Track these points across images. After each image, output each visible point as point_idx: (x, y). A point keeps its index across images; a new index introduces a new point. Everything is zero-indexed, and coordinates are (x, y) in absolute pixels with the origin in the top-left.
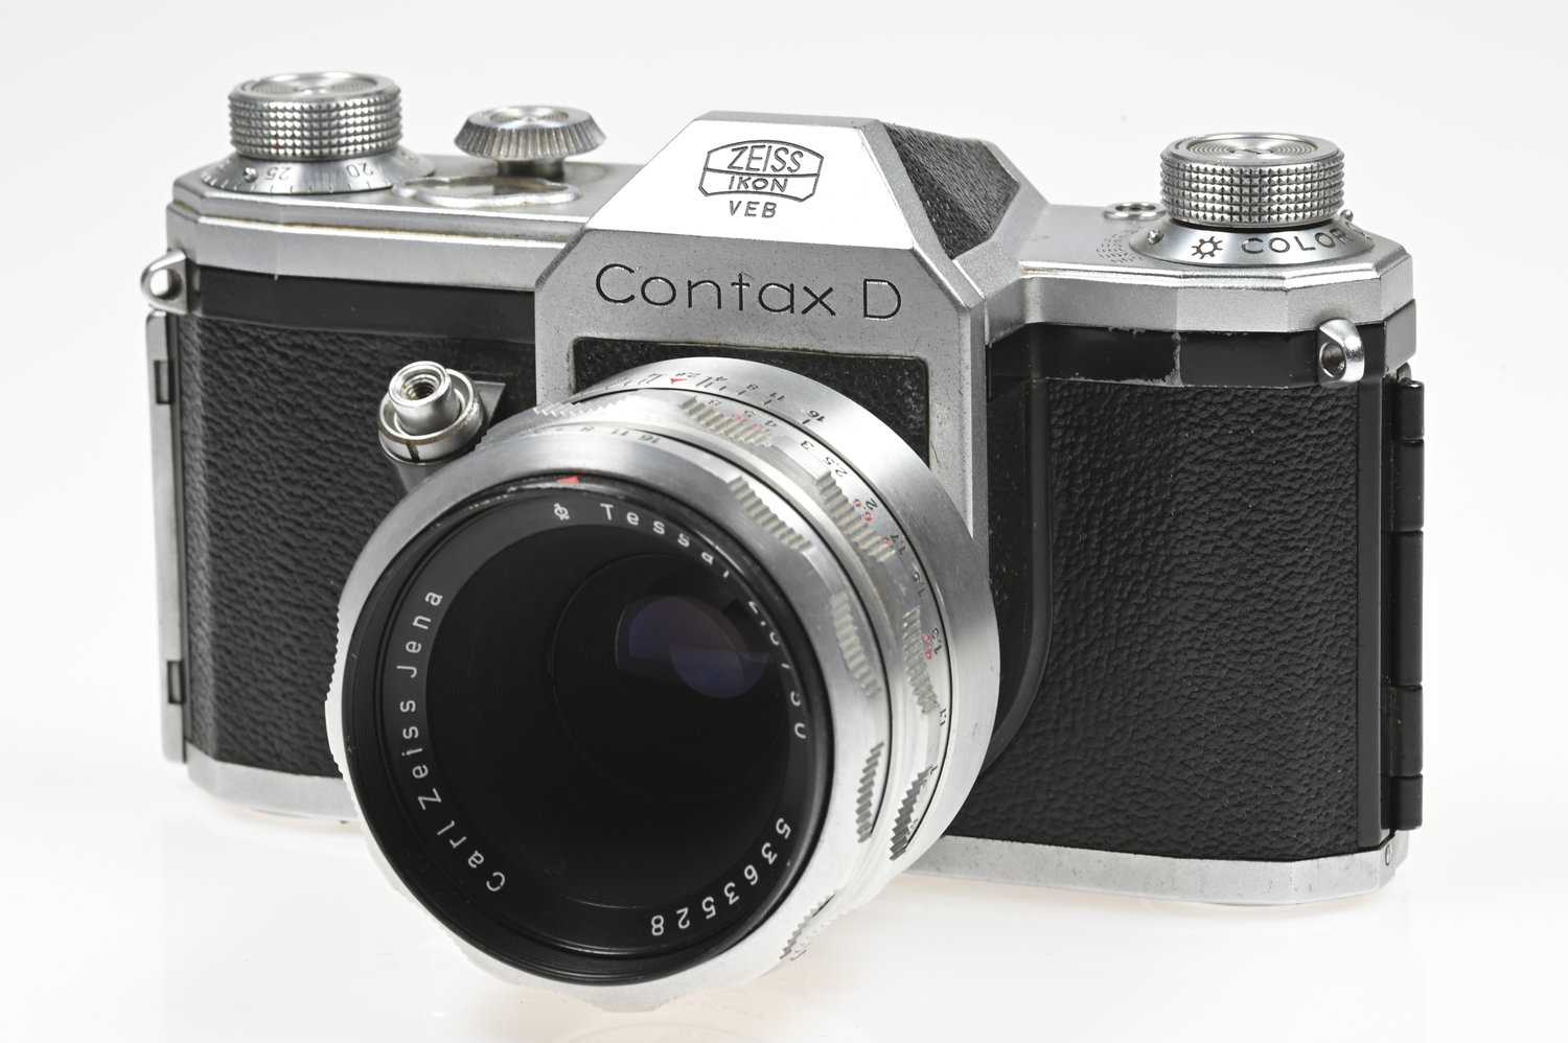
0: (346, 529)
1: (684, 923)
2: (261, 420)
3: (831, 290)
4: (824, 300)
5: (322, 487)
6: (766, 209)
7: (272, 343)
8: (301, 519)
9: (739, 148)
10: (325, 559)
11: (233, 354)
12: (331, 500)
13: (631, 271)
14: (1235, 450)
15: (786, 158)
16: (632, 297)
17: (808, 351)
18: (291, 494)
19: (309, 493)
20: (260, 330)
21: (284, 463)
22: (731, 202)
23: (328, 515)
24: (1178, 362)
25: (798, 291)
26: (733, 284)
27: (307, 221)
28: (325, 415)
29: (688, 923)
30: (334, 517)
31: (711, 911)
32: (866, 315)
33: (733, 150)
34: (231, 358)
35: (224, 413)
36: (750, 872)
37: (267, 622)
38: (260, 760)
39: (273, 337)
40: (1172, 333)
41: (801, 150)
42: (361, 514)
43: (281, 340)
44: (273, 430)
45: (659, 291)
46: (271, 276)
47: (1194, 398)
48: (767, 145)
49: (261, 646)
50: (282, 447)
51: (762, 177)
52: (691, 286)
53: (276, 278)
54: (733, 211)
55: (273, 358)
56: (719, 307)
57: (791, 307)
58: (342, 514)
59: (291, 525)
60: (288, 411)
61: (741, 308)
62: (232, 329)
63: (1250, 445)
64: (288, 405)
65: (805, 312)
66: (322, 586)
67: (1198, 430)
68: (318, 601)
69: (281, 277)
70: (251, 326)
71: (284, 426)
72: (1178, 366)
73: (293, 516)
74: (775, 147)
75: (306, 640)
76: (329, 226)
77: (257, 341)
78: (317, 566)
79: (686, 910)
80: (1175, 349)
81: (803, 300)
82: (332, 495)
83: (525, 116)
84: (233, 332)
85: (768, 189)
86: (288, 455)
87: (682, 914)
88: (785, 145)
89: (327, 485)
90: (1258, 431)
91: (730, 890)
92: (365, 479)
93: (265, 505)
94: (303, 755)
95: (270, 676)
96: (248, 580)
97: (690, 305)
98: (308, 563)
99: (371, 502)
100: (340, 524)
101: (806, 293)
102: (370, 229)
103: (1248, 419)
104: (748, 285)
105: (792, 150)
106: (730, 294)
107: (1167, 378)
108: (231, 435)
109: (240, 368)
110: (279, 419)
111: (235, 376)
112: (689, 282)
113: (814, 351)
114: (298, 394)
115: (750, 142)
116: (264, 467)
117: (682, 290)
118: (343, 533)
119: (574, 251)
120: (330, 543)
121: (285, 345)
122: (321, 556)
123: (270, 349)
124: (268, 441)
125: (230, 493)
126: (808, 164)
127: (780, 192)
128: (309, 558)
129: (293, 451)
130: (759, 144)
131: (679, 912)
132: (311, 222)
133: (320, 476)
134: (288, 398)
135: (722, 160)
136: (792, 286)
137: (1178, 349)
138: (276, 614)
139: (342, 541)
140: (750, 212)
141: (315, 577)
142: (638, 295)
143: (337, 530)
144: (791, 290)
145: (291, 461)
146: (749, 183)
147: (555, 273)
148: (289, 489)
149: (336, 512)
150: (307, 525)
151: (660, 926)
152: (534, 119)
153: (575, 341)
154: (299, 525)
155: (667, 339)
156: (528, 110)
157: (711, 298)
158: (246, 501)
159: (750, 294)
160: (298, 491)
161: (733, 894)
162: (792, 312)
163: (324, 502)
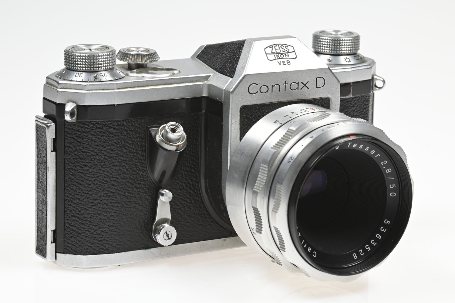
0: (131, 177)
1: (362, 254)
2: (105, 149)
3: (308, 82)
4: (306, 85)
5: (124, 166)
6: (288, 63)
7: (111, 126)
8: (118, 177)
9: (271, 47)
10: (124, 187)
11: (96, 131)
12: (127, 169)
13: (257, 85)
14: (359, 112)
15: (284, 48)
16: (257, 92)
17: (301, 99)
18: (115, 170)
19: (121, 168)
20: (106, 122)
21: (113, 161)
22: (278, 62)
23: (126, 174)
24: (352, 90)
25: (300, 83)
26: (284, 84)
27: (123, 87)
28: (126, 144)
29: (363, 253)
30: (128, 174)
31: (369, 249)
32: (316, 87)
33: (270, 48)
34: (95, 132)
35: (92, 149)
36: (378, 236)
37: (105, 210)
38: (99, 252)
39: (111, 124)
40: (350, 83)
41: (287, 46)
42: (136, 172)
43: (114, 124)
44: (110, 152)
45: (264, 89)
46: (114, 105)
47: (352, 100)
48: (278, 45)
49: (103, 217)
50: (113, 156)
51: (281, 54)
52: (272, 86)
53: (116, 105)
54: (280, 64)
55: (110, 130)
56: (280, 91)
57: (298, 88)
58: (130, 173)
59: (114, 179)
60: (115, 145)
61: (285, 91)
62: (96, 123)
63: (362, 110)
64: (115, 143)
65: (301, 89)
66: (123, 195)
67: (352, 108)
68: (122, 200)
69: (117, 105)
70: (103, 121)
71: (114, 150)
72: (352, 92)
73: (115, 176)
74: (280, 45)
75: (118, 212)
76: (130, 88)
77: (105, 125)
78: (122, 190)
79: (361, 250)
80: (351, 87)
81: (301, 85)
82: (127, 167)
83: (137, 50)
84: (96, 124)
85: (285, 57)
86: (115, 158)
87: (361, 251)
88: (282, 45)
89: (126, 165)
90: (363, 106)
91: (373, 242)
92: (137, 161)
93: (105, 175)
94: (116, 247)
95: (105, 226)
96: (98, 198)
97: (272, 92)
98: (119, 189)
99: (139, 168)
100: (129, 176)
101: (302, 84)
102: (142, 87)
103: (362, 103)
104: (287, 84)
105: (284, 46)
106: (282, 87)
107: (349, 95)
108: (94, 156)
109: (99, 135)
110: (112, 147)
111: (96, 137)
112: (272, 85)
113: (303, 99)
114: (119, 139)
115: (273, 45)
116: (106, 163)
117: (270, 88)
118: (130, 179)
119: (242, 81)
120: (126, 182)
121: (115, 125)
122: (123, 186)
123: (110, 127)
124: (108, 155)
125: (93, 173)
126: (291, 49)
127: (288, 57)
128: (120, 188)
129: (116, 157)
130: (276, 45)
131: (359, 251)
132: (124, 87)
133: (124, 163)
134: (115, 141)
135: (269, 51)
136: (298, 82)
137: (352, 87)
138: (109, 207)
139: (129, 181)
140: (284, 64)
141: (122, 193)
142: (259, 92)
143: (128, 178)
144: (298, 84)
145: (116, 160)
146: (279, 56)
147: (237, 88)
148: (114, 168)
149: (128, 173)
150: (120, 178)
151: (356, 256)
152: (140, 51)
153: (241, 107)
154: (117, 178)
155: (266, 102)
156: (138, 48)
157: (278, 89)
158: (99, 174)
159: (288, 86)
160: (117, 168)
161: (374, 243)
162: (298, 89)
163: (125, 170)
